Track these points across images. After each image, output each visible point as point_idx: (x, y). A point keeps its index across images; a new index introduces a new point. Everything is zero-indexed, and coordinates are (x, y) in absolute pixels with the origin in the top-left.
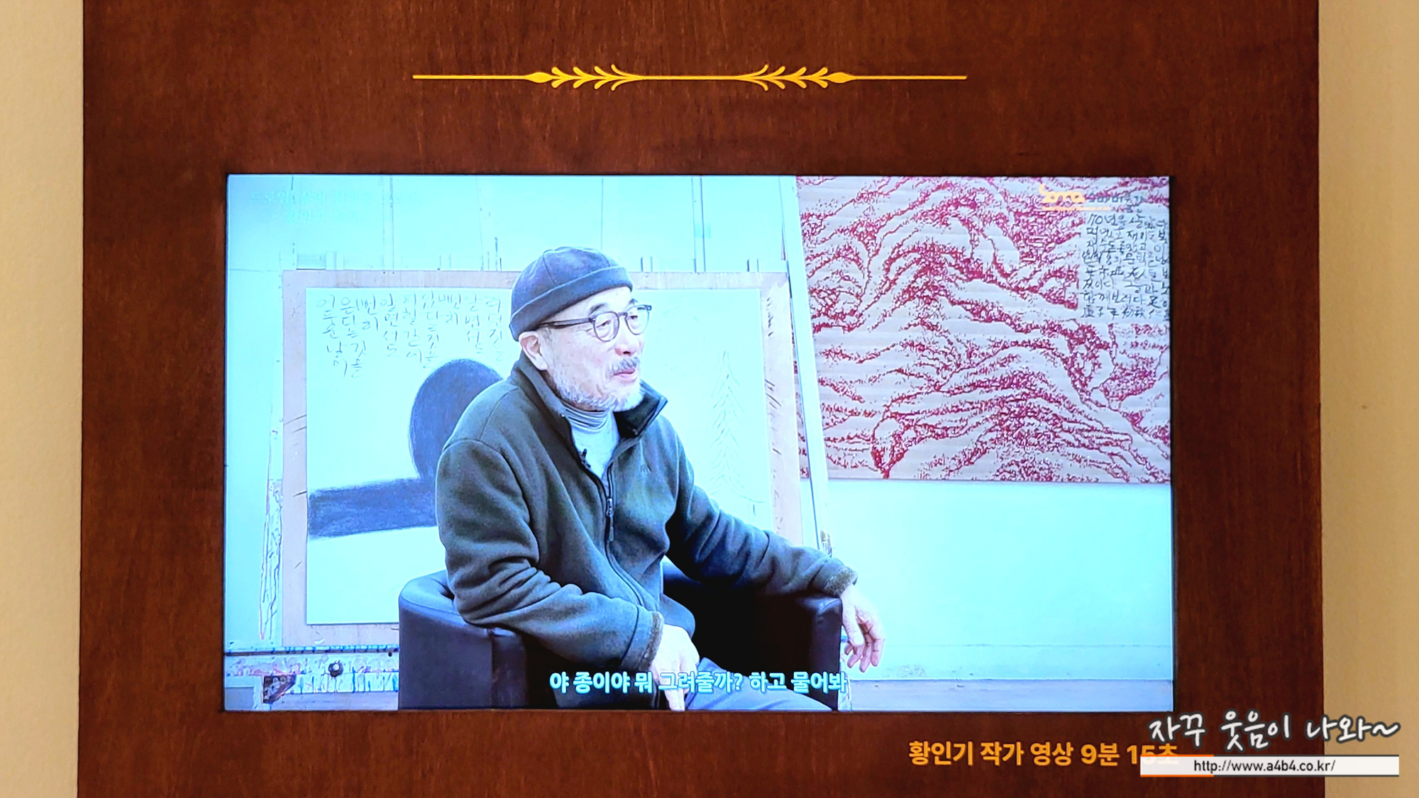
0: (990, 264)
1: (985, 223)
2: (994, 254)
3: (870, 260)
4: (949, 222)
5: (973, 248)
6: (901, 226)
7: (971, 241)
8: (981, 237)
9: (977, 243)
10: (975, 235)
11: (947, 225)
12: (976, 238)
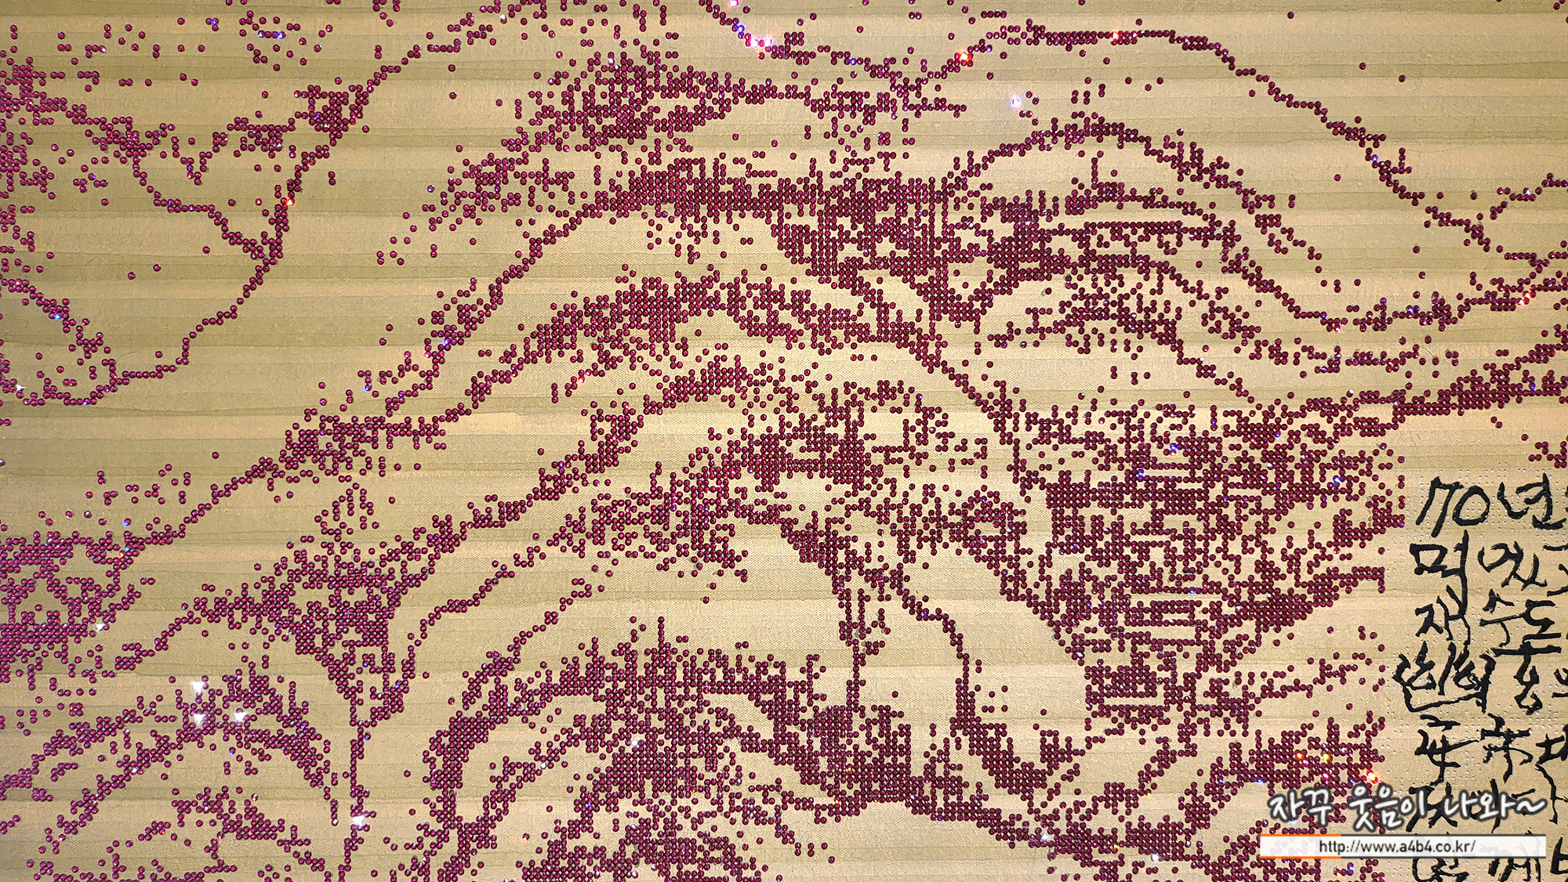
0: (944, 731)
1: (913, 543)
2: (962, 685)
3: (363, 736)
4: (736, 545)
5: (859, 661)
6: (503, 573)
7: (846, 630)
8: (894, 608)
9: (876, 635)
10: (863, 598)
11: (729, 559)
12: (871, 616)
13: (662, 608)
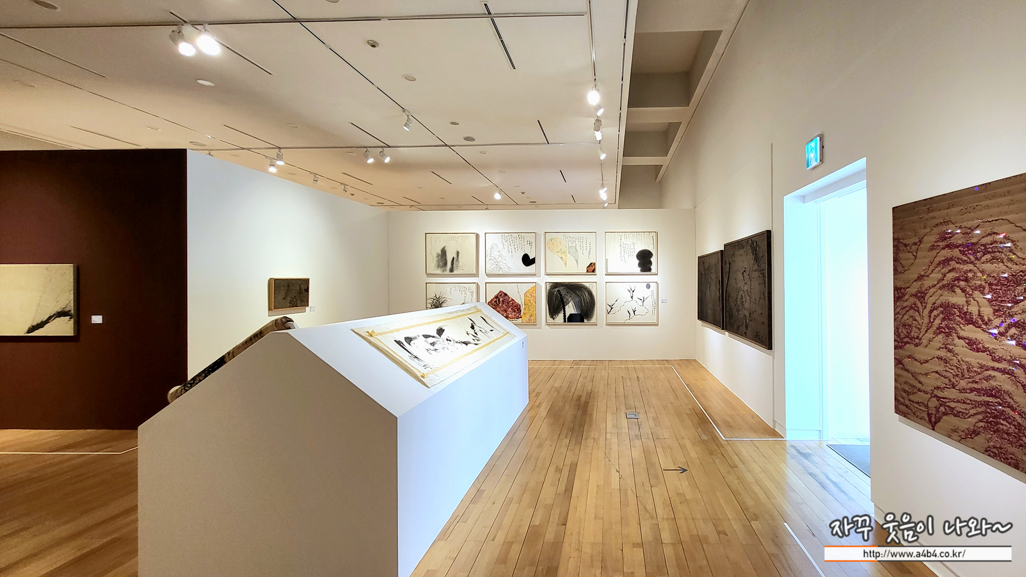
13: (947, 298)
